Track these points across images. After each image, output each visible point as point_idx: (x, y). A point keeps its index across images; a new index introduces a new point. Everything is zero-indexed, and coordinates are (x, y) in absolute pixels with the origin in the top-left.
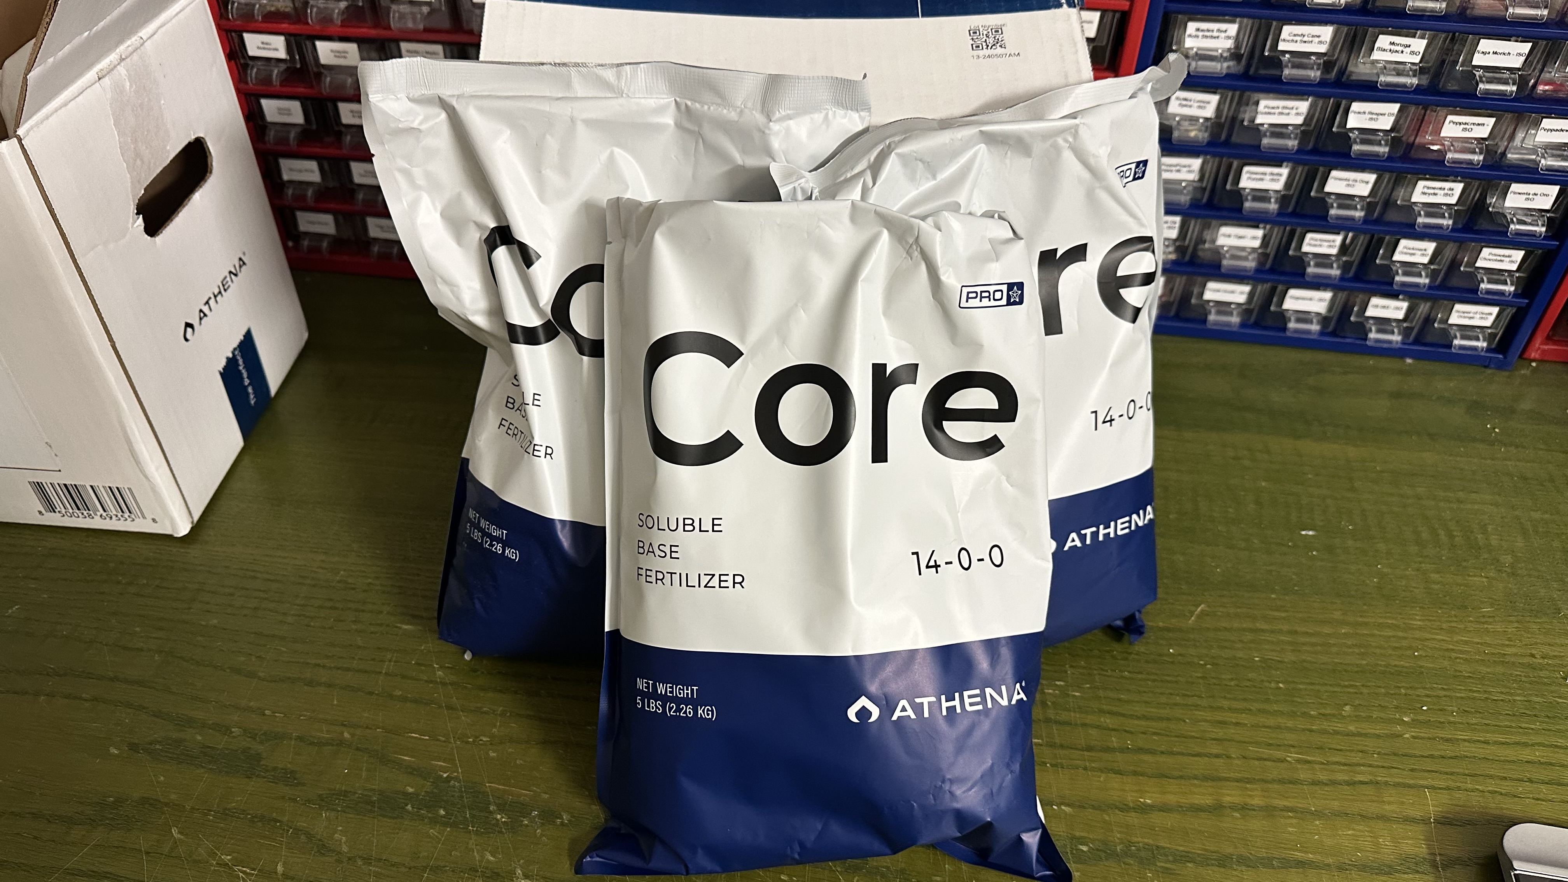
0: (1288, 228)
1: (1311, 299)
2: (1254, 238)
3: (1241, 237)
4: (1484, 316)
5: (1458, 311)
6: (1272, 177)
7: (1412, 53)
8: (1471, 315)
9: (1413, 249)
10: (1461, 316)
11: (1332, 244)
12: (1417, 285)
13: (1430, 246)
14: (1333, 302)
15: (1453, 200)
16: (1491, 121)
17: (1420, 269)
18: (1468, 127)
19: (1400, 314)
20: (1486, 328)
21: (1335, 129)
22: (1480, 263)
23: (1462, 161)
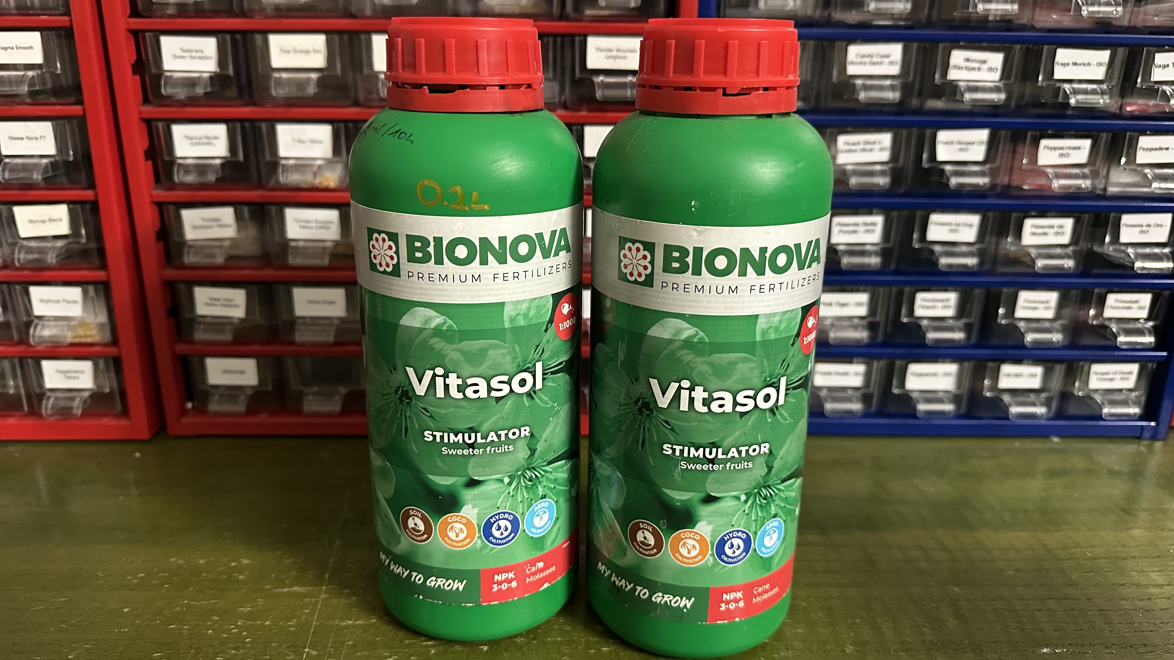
0: (894, 289)
1: (935, 375)
2: (859, 304)
3: (843, 305)
4: (1125, 376)
5: (1097, 373)
6: (866, 228)
7: (990, 69)
8: (1111, 376)
9: (1034, 302)
10: (1100, 379)
11: (947, 304)
12: (1051, 342)
13: (1052, 297)
14: (960, 375)
15: (1065, 239)
16: (1086, 144)
17: (1047, 325)
18: (1064, 152)
19: (1036, 383)
20: (1130, 390)
21: (925, 165)
22: (1108, 313)
23: (1070, 187)
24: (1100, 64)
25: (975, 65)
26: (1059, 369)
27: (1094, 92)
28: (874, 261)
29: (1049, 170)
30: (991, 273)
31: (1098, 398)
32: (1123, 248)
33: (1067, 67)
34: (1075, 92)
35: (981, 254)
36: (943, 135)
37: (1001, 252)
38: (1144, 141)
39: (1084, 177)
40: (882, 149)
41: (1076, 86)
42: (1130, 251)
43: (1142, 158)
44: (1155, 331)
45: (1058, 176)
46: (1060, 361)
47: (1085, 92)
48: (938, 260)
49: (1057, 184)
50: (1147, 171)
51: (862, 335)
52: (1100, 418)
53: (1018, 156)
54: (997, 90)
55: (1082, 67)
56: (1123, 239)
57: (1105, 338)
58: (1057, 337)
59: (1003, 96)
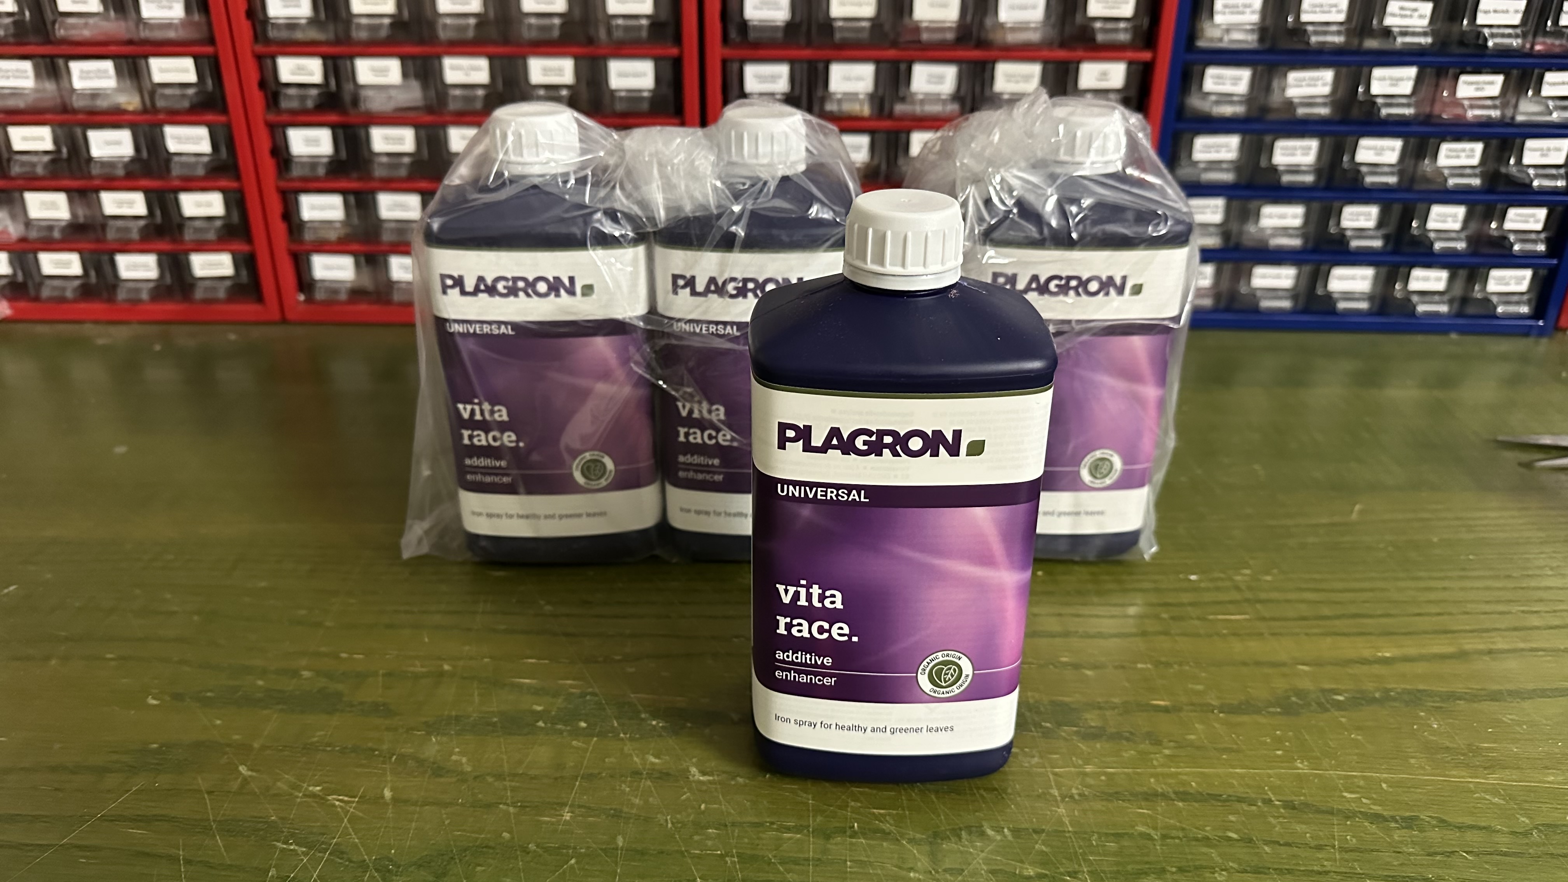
0: (1325, 204)
1: (1354, 278)
2: (1296, 216)
3: (1282, 216)
4: (1519, 280)
5: (1494, 278)
6: (1303, 150)
7: (1421, 16)
8: (1507, 280)
9: (1444, 215)
10: (1497, 283)
11: (1369, 216)
12: (1455, 249)
13: (1460, 211)
14: (1376, 278)
15: (1475, 161)
16: (1499, 79)
17: (1453, 235)
18: (1479, 86)
19: (1441, 286)
20: (1522, 294)
21: (1361, 97)
22: (1508, 225)
23: (1482, 116)
24: (1517, 11)
25: (1408, 13)
26: (1463, 273)
27: (1509, 36)
28: (1309, 179)
29: (1466, 103)
30: (1409, 190)
31: (1495, 299)
32: (1525, 169)
33: (1489, 15)
34: (1493, 36)
35: (1401, 173)
36: (1377, 72)
37: (1419, 172)
38: (1549, 77)
39: (1494, 107)
40: (1324, 85)
41: (1495, 31)
42: (1531, 172)
43: (1546, 91)
44: (1548, 241)
45: (1472, 107)
46: (1461, 266)
47: (1503, 36)
48: (1363, 178)
49: (1471, 114)
50: (1551, 104)
51: (1296, 242)
52: (1495, 317)
53: (1440, 89)
54: (1425, 34)
55: (1502, 15)
56: (1526, 161)
57: (1503, 247)
58: (1461, 245)
59: (1429, 40)
